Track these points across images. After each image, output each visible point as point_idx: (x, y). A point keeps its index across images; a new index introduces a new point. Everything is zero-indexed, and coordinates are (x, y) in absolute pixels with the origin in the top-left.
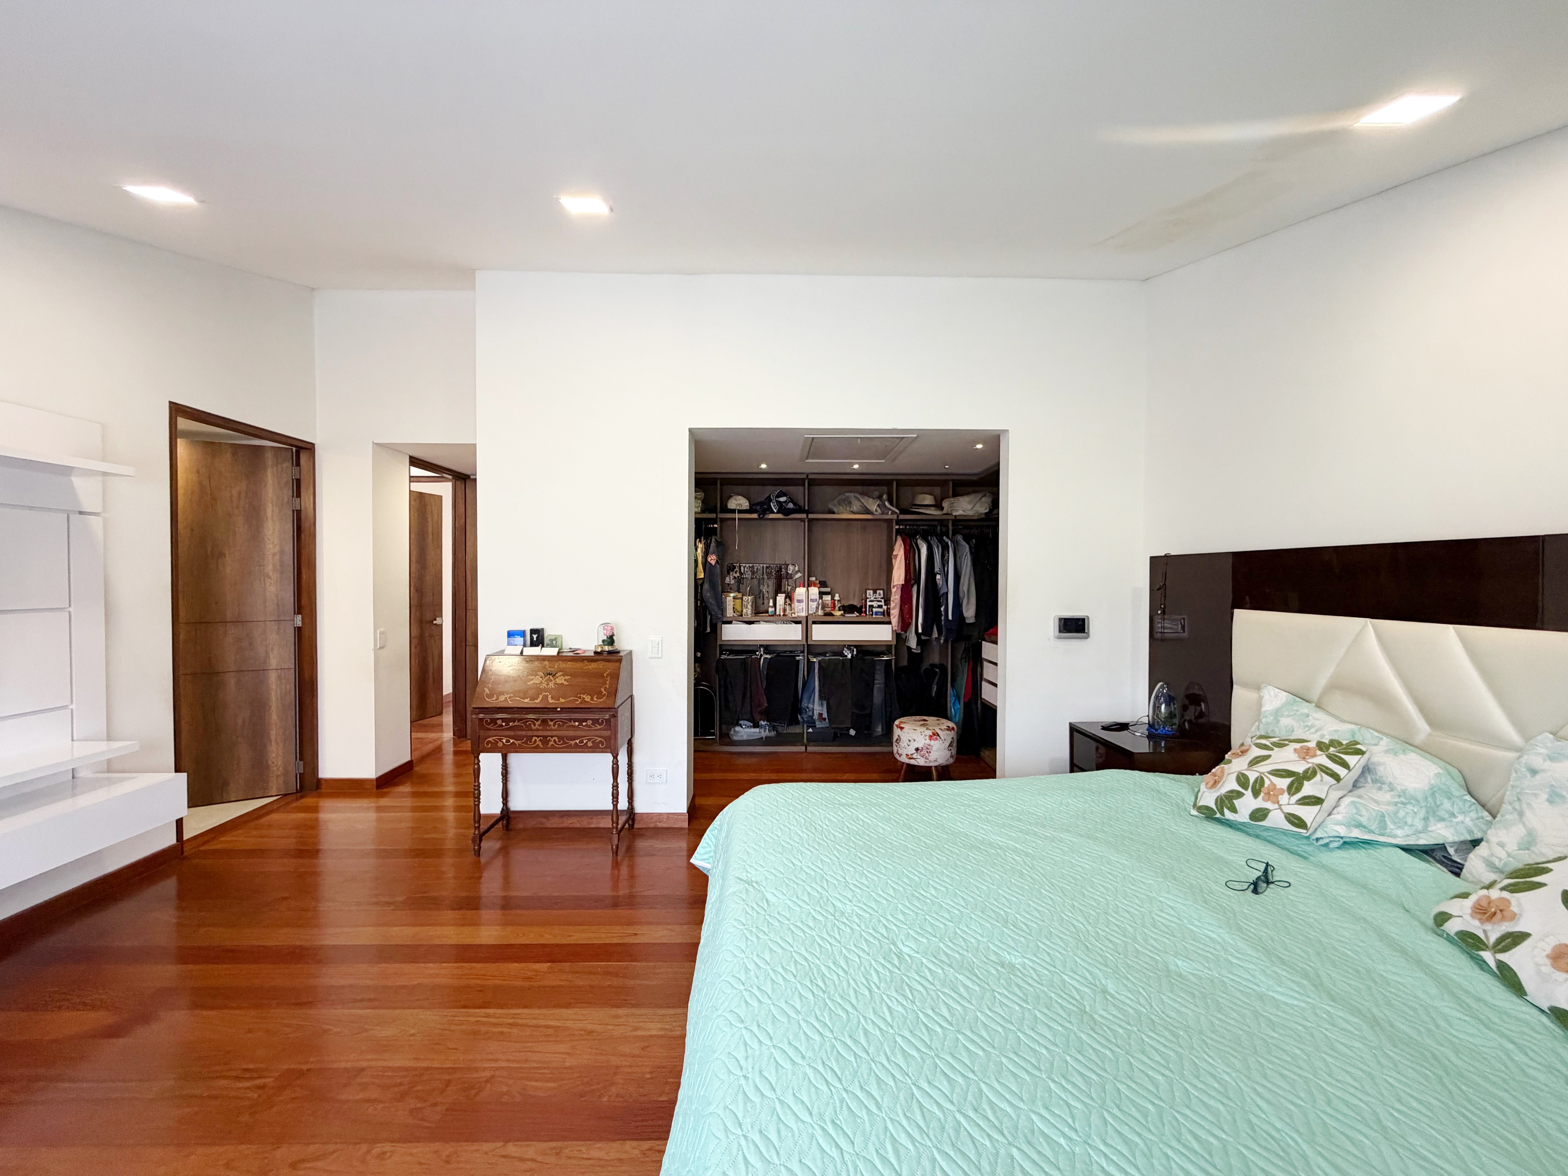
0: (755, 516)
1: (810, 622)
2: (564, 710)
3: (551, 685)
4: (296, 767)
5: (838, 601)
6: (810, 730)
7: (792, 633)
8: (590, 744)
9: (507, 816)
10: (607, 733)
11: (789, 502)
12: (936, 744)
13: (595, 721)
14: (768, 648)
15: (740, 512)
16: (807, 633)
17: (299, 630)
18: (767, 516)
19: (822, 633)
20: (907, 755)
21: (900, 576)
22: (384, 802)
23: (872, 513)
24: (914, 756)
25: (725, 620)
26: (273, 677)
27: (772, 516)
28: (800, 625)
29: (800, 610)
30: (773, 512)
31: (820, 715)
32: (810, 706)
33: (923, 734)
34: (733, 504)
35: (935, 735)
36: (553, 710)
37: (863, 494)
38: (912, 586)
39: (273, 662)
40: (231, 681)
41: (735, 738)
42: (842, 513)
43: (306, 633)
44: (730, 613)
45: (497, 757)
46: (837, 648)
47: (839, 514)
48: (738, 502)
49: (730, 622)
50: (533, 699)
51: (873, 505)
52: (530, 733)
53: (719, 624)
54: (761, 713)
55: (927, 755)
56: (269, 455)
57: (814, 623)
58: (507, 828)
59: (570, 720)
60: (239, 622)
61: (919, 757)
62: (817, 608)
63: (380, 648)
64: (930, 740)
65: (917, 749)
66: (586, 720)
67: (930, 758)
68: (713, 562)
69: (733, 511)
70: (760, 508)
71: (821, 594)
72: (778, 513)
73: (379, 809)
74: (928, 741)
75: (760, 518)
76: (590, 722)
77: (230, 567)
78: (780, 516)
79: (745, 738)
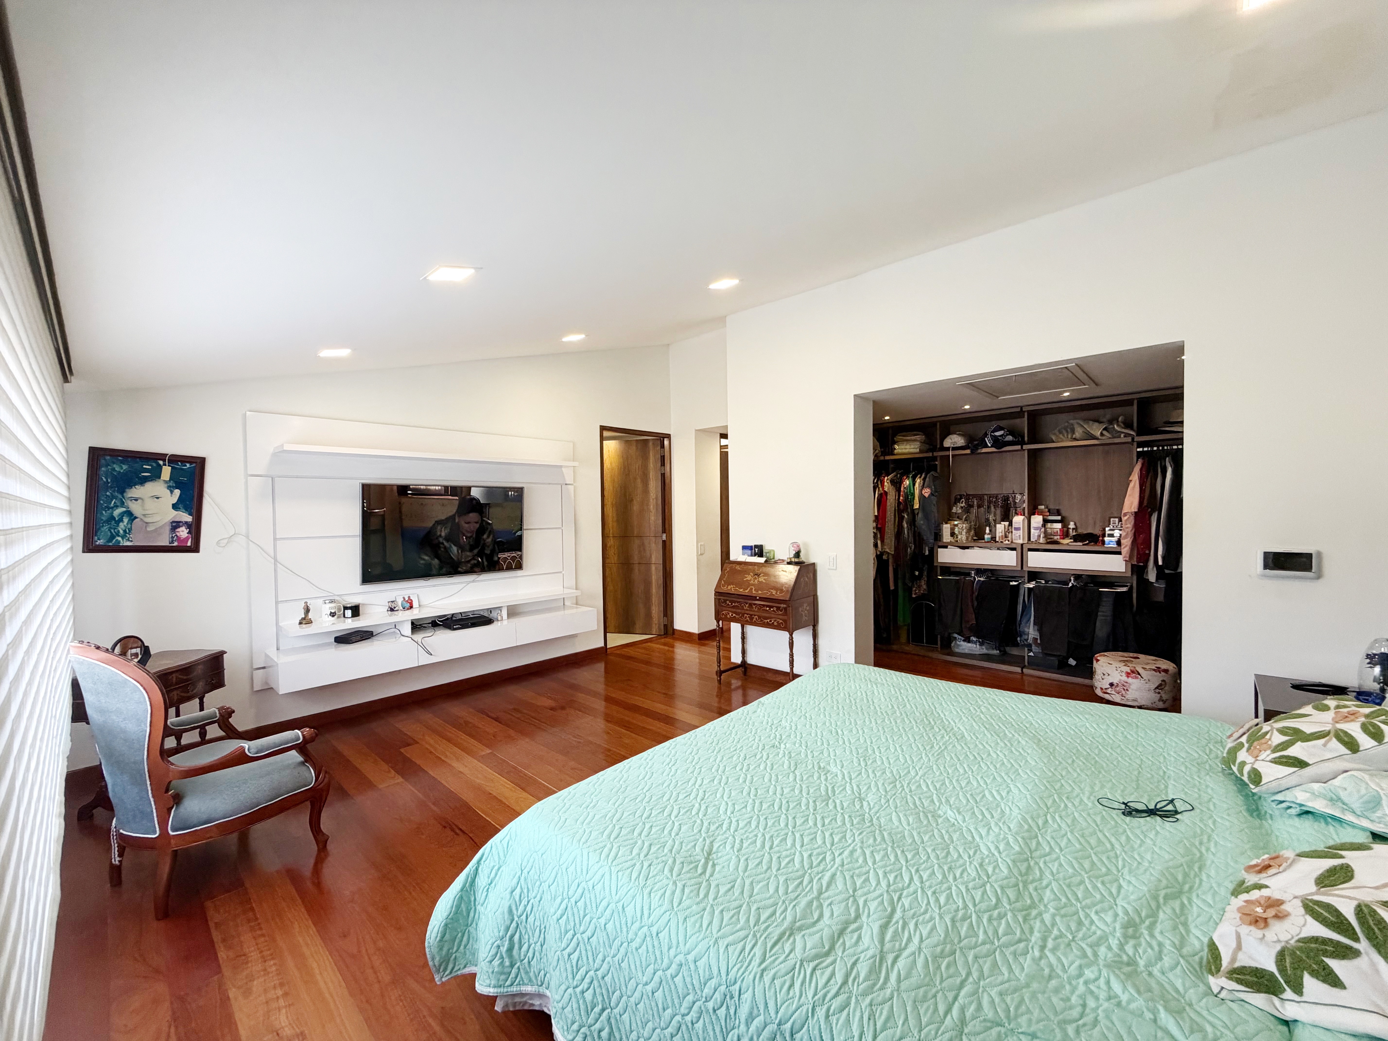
0: (968, 451)
1: (1025, 549)
2: (761, 599)
3: (756, 581)
4: (663, 621)
5: (1073, 529)
6: (1031, 654)
7: (1007, 559)
8: (775, 624)
9: (744, 664)
10: (785, 617)
11: (1007, 435)
12: (1134, 683)
13: (778, 608)
14: (980, 571)
15: (954, 449)
16: (1022, 559)
17: (664, 542)
18: (979, 451)
19: (1037, 560)
20: (1102, 689)
21: (1132, 503)
22: (703, 648)
23: (1094, 438)
24: (1109, 691)
25: (940, 544)
26: (653, 567)
27: (984, 450)
28: (1015, 552)
29: (1019, 537)
30: (986, 446)
31: (1035, 639)
32: (1026, 630)
33: (1119, 670)
34: (948, 443)
35: (1133, 673)
36: (754, 598)
37: (1086, 420)
38: (1151, 515)
39: (653, 560)
40: (636, 568)
41: (957, 650)
42: (1062, 441)
43: (668, 543)
44: (947, 538)
45: (739, 626)
46: (1060, 577)
47: (1058, 442)
48: (954, 440)
49: (946, 547)
50: (745, 590)
51: (1096, 430)
52: (743, 612)
53: (936, 547)
54: (970, 629)
55: (1123, 692)
56: (651, 443)
57: (1030, 550)
58: (745, 673)
59: (764, 605)
60: (640, 537)
61: (1113, 692)
62: (1039, 536)
63: (700, 555)
64: (1128, 677)
65: (1111, 685)
66: (772, 607)
67: (1127, 697)
68: (927, 495)
69: (948, 449)
70: (974, 443)
71: (1046, 521)
72: (992, 446)
73: (700, 652)
74: (1124, 678)
75: (972, 453)
76: (775, 609)
77: (636, 507)
78: (994, 449)
79: (967, 651)
